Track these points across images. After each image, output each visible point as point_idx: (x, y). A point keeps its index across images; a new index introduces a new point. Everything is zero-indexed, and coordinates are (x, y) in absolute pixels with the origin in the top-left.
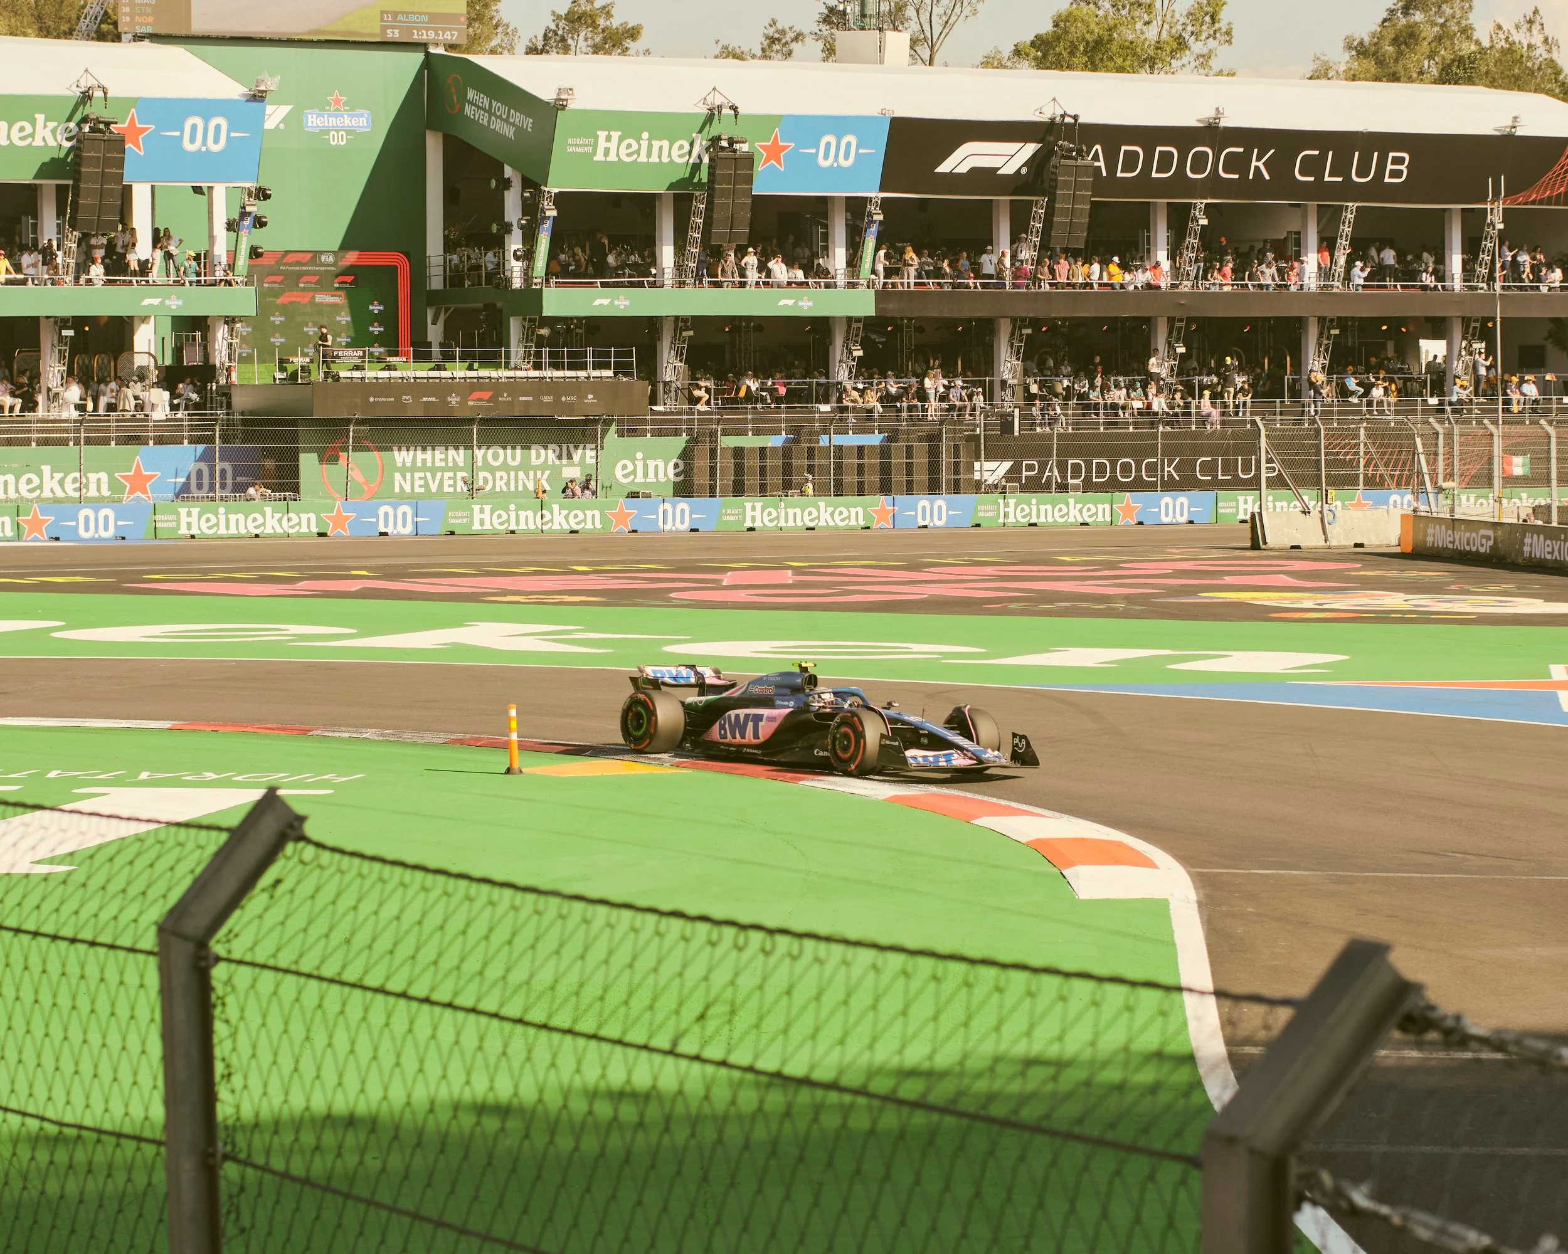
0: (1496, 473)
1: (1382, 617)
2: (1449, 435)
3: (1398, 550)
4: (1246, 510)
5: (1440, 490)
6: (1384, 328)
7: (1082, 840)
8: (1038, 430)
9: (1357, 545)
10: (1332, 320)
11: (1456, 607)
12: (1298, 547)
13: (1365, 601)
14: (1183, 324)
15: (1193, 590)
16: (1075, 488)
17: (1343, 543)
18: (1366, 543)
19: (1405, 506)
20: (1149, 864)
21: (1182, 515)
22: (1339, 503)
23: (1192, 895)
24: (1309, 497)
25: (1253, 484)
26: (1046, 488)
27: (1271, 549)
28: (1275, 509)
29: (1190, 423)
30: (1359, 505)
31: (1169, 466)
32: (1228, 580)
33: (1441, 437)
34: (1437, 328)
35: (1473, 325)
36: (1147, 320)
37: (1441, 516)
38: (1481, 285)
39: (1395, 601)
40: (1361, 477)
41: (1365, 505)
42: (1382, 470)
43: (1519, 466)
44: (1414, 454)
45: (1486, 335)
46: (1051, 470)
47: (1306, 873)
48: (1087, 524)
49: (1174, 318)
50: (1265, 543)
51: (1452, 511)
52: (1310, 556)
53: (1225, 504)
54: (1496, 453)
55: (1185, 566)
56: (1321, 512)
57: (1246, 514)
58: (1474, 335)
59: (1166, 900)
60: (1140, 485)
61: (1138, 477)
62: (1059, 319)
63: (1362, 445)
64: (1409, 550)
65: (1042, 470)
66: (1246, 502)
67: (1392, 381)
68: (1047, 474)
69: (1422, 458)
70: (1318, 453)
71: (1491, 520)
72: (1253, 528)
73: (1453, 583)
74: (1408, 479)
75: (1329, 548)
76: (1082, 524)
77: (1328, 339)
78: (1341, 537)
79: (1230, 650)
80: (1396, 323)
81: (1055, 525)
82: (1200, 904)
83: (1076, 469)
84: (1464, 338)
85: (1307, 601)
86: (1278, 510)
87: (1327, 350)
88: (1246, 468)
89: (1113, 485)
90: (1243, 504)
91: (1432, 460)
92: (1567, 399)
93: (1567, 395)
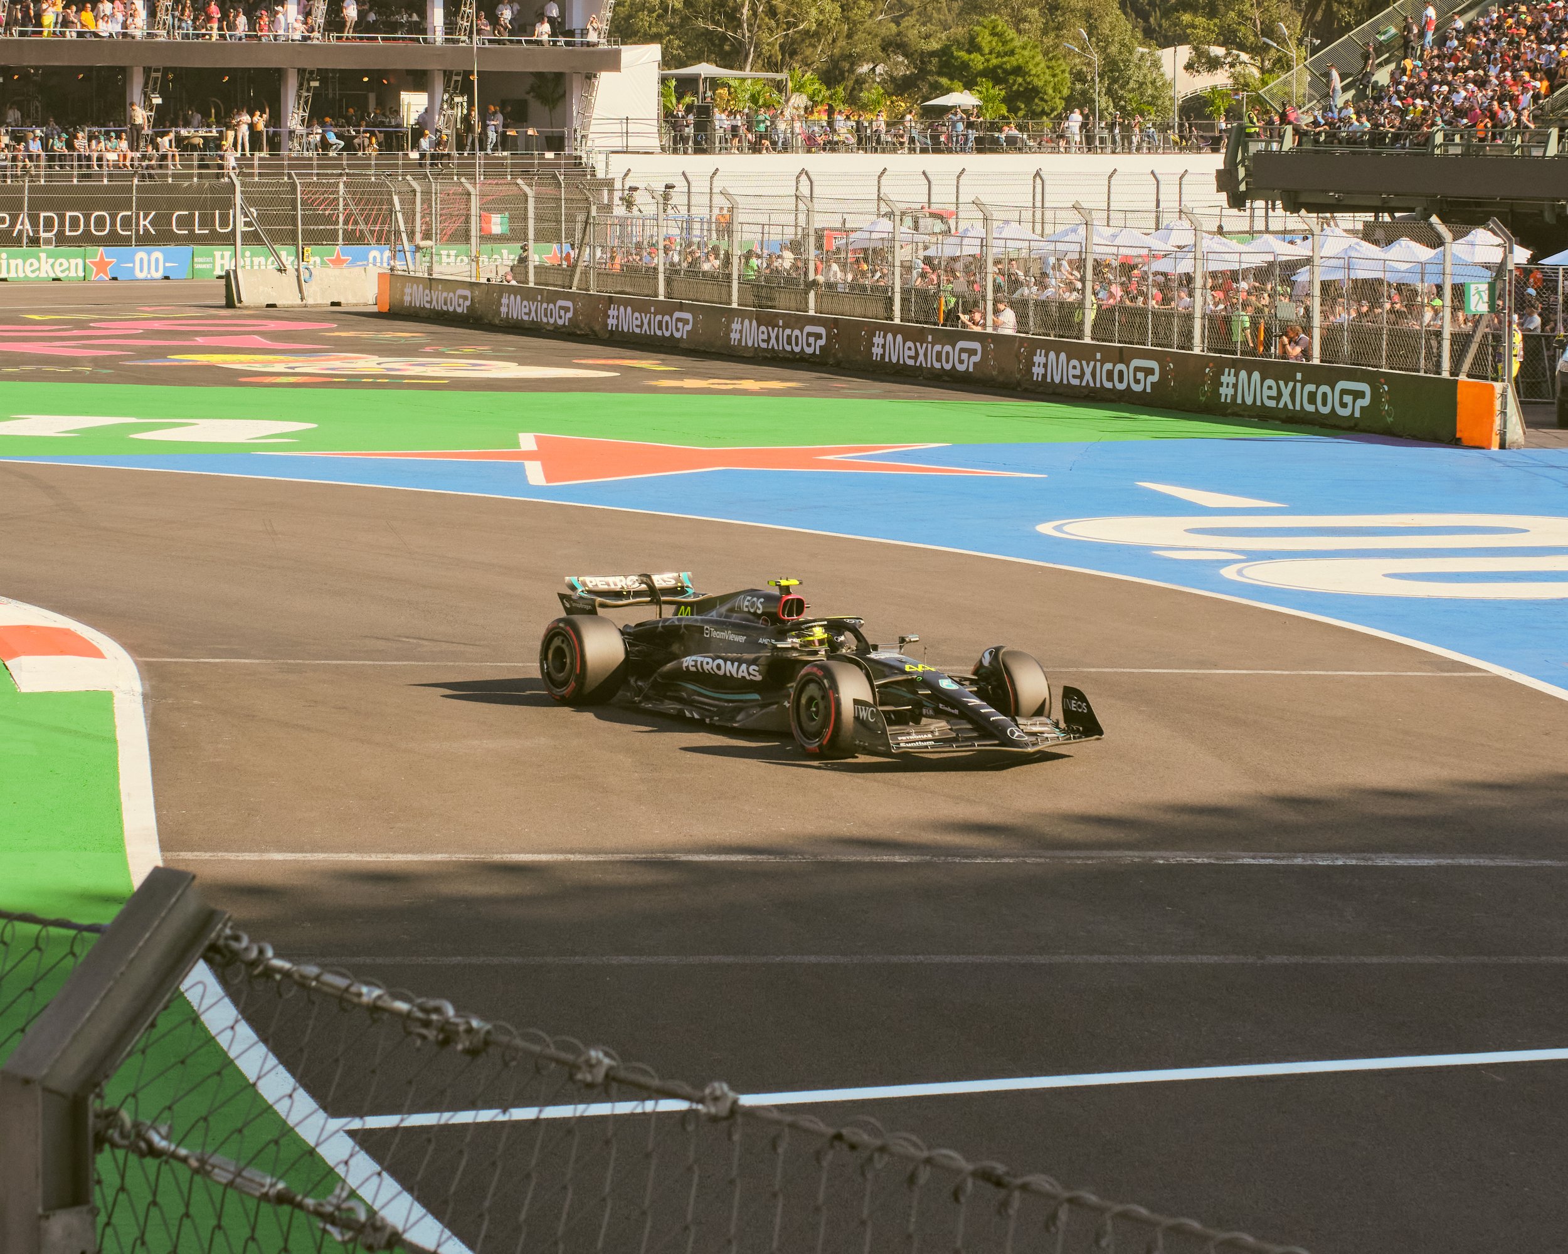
0: (473, 233)
1: (354, 382)
2: (427, 193)
3: (375, 309)
4: (222, 266)
5: (418, 248)
6: (366, 79)
7: (27, 628)
8: (9, 181)
9: (333, 304)
10: (311, 72)
11: (429, 371)
12: (274, 306)
13: (338, 364)
14: (159, 75)
15: (163, 353)
16: (48, 242)
17: (319, 302)
18: (343, 301)
19: (385, 265)
20: (96, 653)
21: (157, 270)
22: (318, 259)
23: (137, 686)
24: (286, 254)
25: (228, 239)
26: (17, 242)
27: (246, 308)
28: (252, 267)
29: (166, 176)
30: (338, 262)
31: (145, 219)
32: (200, 340)
33: (418, 195)
34: (419, 80)
35: (455, 78)
36: (123, 70)
37: (417, 275)
38: (463, 38)
39: (368, 364)
40: (341, 232)
41: (344, 261)
42: (362, 226)
43: (498, 224)
44: (391, 211)
45: (465, 88)
46: (22, 224)
47: (257, 661)
48: (59, 280)
49: (150, 68)
50: (240, 301)
51: (430, 270)
52: (285, 315)
53: (201, 260)
54: (473, 211)
55: (157, 325)
56: (297, 270)
57: (222, 269)
58: (455, 88)
59: (111, 693)
60: (113, 240)
61: (113, 232)
62: (32, 67)
63: (341, 200)
64: (386, 309)
65: (13, 224)
66: (222, 257)
67: (373, 134)
68: (19, 227)
69: (400, 215)
70: (295, 209)
71: (468, 280)
72: (228, 286)
73: (428, 345)
74: (387, 238)
75: (306, 306)
76: (54, 280)
77: (308, 90)
78: (318, 295)
79: (192, 417)
80: (377, 75)
81: (27, 280)
82: (145, 696)
83: (49, 223)
84: (445, 91)
85: (278, 364)
86: (256, 267)
87: (306, 103)
88: (224, 222)
89: (87, 239)
90: (220, 259)
91: (410, 218)
92: (550, 155)
93: (549, 150)
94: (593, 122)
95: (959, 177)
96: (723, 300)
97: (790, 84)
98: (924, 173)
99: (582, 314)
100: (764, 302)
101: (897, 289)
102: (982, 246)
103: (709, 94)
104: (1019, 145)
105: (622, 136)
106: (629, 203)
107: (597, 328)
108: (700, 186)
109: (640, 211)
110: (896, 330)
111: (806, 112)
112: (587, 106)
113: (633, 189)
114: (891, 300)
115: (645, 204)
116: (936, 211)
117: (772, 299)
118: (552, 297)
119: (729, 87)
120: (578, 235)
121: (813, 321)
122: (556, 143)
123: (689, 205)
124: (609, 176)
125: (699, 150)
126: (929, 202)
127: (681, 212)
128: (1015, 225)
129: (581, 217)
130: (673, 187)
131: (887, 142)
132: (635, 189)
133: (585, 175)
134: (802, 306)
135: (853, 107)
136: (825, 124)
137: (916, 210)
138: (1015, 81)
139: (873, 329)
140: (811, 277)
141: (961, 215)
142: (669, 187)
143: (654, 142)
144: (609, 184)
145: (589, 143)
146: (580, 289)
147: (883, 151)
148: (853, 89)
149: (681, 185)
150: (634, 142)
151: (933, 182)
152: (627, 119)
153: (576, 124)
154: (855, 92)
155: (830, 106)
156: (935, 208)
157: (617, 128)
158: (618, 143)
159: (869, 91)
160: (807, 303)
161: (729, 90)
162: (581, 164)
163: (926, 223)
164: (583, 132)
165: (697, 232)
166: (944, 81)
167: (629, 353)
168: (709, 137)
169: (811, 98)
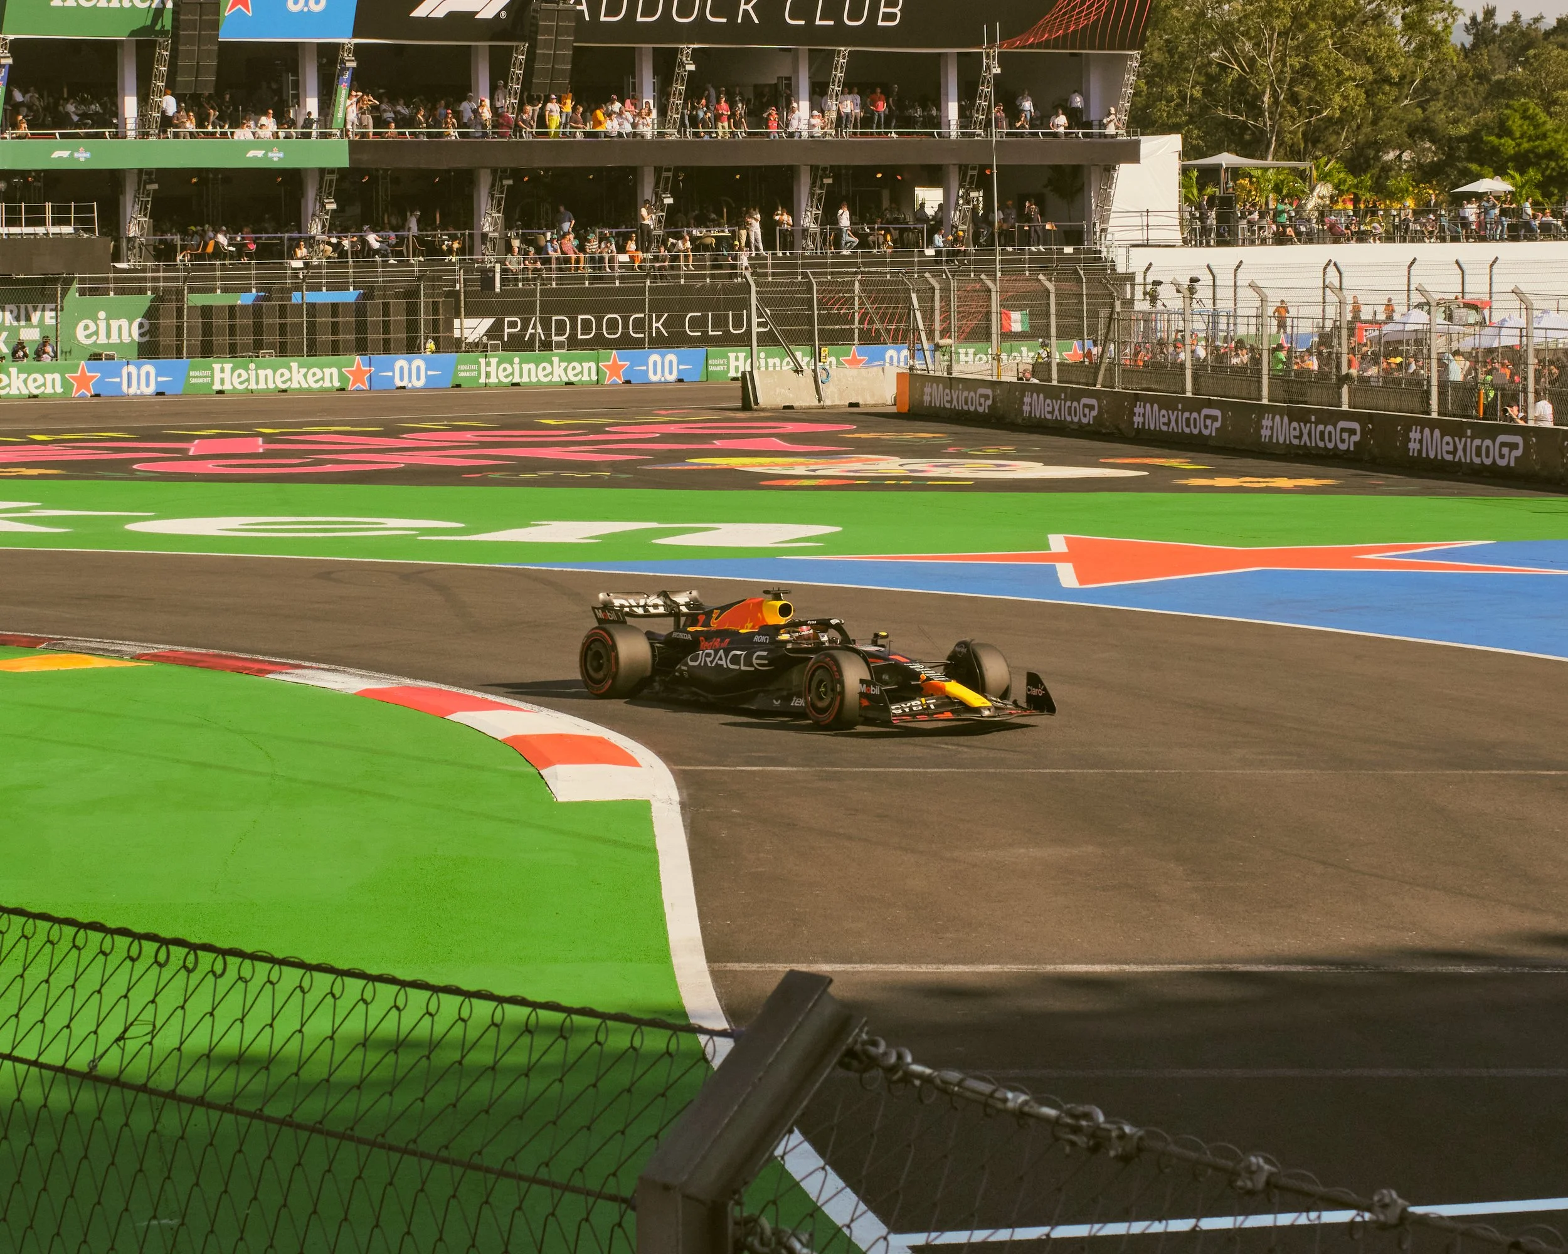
0: (994, 330)
1: (877, 484)
2: (945, 290)
3: (894, 409)
4: (737, 368)
5: (937, 347)
6: (879, 175)
7: (561, 737)
8: (520, 285)
9: (851, 405)
10: (824, 169)
11: (954, 472)
12: (791, 407)
13: (858, 466)
14: (670, 174)
15: (680, 456)
16: (560, 345)
17: (837, 402)
18: (861, 402)
19: (902, 364)
20: (630, 761)
21: (671, 373)
22: (833, 359)
23: (674, 795)
24: (802, 355)
25: (744, 341)
26: (529, 346)
27: (763, 410)
28: (767, 368)
29: (678, 277)
30: (854, 362)
31: (657, 321)
32: (718, 443)
33: (937, 292)
34: (933, 176)
35: (970, 172)
36: (634, 170)
37: (937, 374)
38: (978, 131)
39: (890, 466)
40: (856, 331)
41: (860, 361)
42: (877, 325)
43: (1017, 321)
44: (910, 310)
45: (983, 182)
46: (534, 327)
47: (795, 769)
48: (572, 384)
49: (661, 168)
50: (757, 403)
51: (949, 369)
52: (804, 417)
53: (715, 362)
54: (994, 309)
55: (672, 429)
56: (815, 371)
57: (737, 371)
58: (971, 183)
59: (648, 802)
60: (625, 343)
61: (626, 334)
62: (541, 169)
63: (857, 298)
64: (905, 409)
65: (525, 328)
66: (737, 359)
67: (887, 231)
68: (530, 331)
69: (918, 314)
70: (811, 308)
71: (989, 378)
72: (744, 387)
73: (950, 446)
74: (904, 336)
75: (823, 407)
76: (567, 384)
77: (821, 188)
78: (835, 396)
79: (714, 522)
80: (891, 171)
81: (539, 384)
82: (683, 805)
83: (561, 326)
84: (961, 186)
85: (799, 467)
86: (771, 369)
87: (819, 200)
88: (738, 324)
89: (600, 343)
90: (735, 362)
91: (928, 316)
92: (1068, 250)
93: (1068, 245)
94: (1112, 215)
95: (1491, 266)
96: (1253, 396)
97: (1315, 173)
98: (1457, 262)
99: (1107, 412)
100: (1295, 398)
101: (1434, 382)
102: (1521, 337)
103: (1231, 184)
104: (1554, 232)
105: (1142, 229)
106: (1153, 298)
107: (1123, 426)
108: (1225, 279)
109: (1164, 305)
110: (1433, 424)
111: (1331, 201)
112: (1106, 199)
113: (1157, 283)
114: (1428, 393)
115: (1170, 299)
116: (1473, 302)
117: (1303, 395)
118: (1076, 395)
119: (1251, 177)
120: (1101, 332)
121: (1347, 416)
122: (1075, 237)
123: (1214, 299)
124: (1130, 270)
125: (1222, 242)
126: (1463, 292)
127: (1207, 306)
128: (1553, 314)
129: (1103, 313)
130: (1198, 280)
131: (1416, 231)
132: (1159, 283)
133: (1106, 270)
134: (1335, 402)
135: (1379, 195)
136: (1351, 213)
137: (1450, 301)
138: (1547, 166)
139: (1409, 424)
140: (1344, 371)
141: (1494, 305)
142: (1194, 280)
143: (1176, 235)
144: (1130, 277)
145: (1109, 237)
146: (1104, 387)
147: (1412, 241)
148: (1380, 177)
149: (1206, 278)
150: (1154, 235)
151: (1467, 272)
152: (1148, 211)
153: (1095, 218)
154: (1381, 180)
155: (1356, 195)
156: (1468, 297)
157: (1137, 221)
158: (1138, 236)
159: (1396, 179)
160: (1340, 397)
161: (1250, 181)
162: (1100, 258)
163: (1460, 313)
164: (1103, 226)
165: (1223, 326)
166: (1474, 167)
167: (1158, 451)
168: (1232, 228)
169: (1336, 187)
